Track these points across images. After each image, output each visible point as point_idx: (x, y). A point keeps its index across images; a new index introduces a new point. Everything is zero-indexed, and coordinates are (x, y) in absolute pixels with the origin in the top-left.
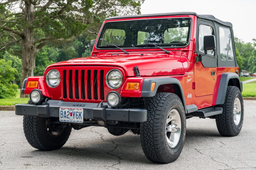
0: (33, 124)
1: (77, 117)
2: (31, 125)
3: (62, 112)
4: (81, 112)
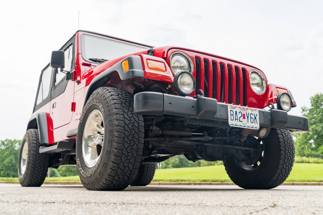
0: (139, 136)
1: (252, 122)
2: (137, 138)
3: (231, 111)
4: (257, 114)
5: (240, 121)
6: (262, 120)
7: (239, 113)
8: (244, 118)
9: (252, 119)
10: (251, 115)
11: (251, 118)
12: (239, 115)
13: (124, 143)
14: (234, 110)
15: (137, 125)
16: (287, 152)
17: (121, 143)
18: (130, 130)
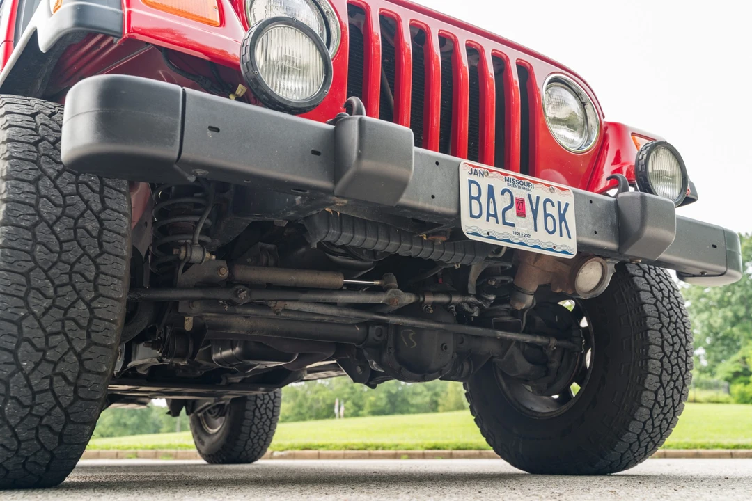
0: (103, 268)
1: (551, 228)
2: (91, 275)
3: (473, 185)
4: (567, 205)
5: (504, 223)
6: (586, 228)
7: (503, 193)
8: (521, 213)
9: (549, 220)
10: (548, 204)
11: (546, 215)
12: (502, 201)
13: (27, 293)
14: (484, 182)
15: (93, 225)
16: (668, 349)
17: (14, 296)
18: (61, 243)
